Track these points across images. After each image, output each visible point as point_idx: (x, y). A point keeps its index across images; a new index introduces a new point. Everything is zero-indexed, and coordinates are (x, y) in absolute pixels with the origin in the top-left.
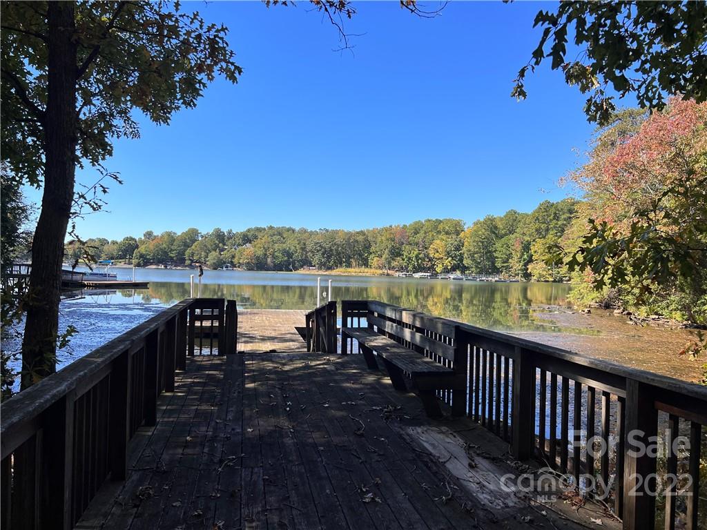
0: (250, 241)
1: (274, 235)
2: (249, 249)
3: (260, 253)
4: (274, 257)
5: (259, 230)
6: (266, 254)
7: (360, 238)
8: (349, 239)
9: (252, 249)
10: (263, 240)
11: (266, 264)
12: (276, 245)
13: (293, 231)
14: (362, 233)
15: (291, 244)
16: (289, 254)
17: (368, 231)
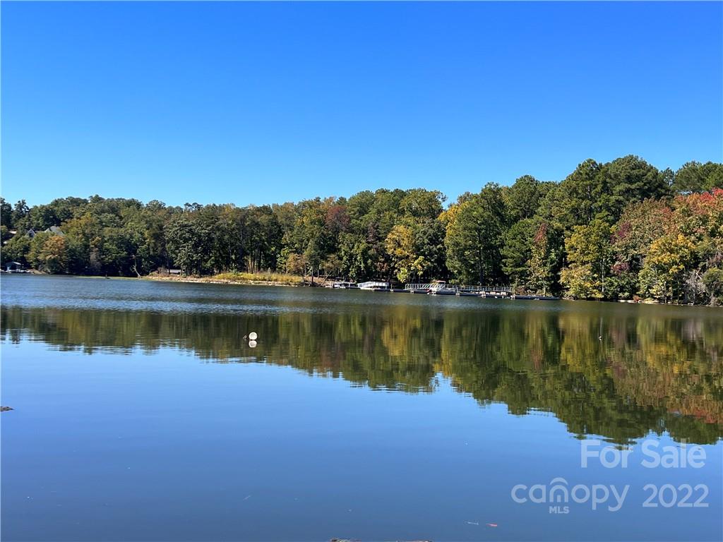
0: (58, 222)
1: (103, 212)
2: (56, 235)
3: (76, 242)
4: (102, 251)
5: (75, 202)
6: (87, 246)
7: (263, 219)
8: (243, 220)
9: (62, 235)
10: (81, 221)
11: (88, 263)
12: (107, 229)
13: (139, 205)
14: (265, 210)
15: (134, 229)
16: (130, 247)
17: (276, 206)
